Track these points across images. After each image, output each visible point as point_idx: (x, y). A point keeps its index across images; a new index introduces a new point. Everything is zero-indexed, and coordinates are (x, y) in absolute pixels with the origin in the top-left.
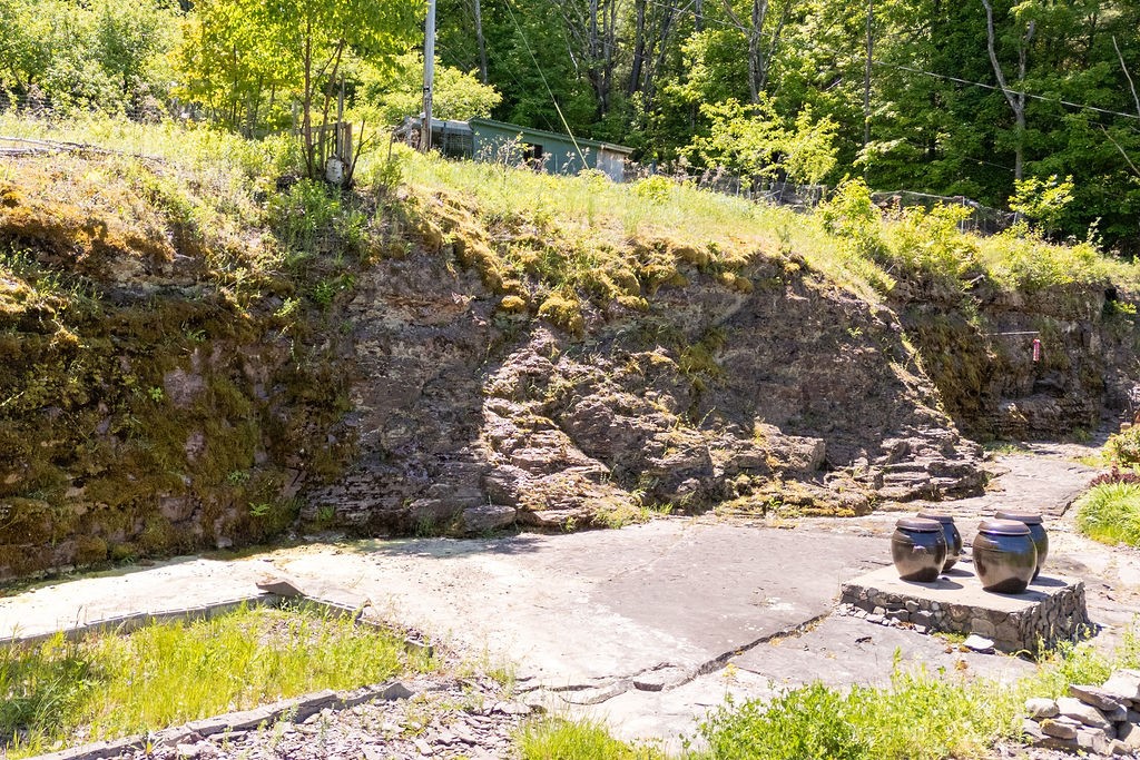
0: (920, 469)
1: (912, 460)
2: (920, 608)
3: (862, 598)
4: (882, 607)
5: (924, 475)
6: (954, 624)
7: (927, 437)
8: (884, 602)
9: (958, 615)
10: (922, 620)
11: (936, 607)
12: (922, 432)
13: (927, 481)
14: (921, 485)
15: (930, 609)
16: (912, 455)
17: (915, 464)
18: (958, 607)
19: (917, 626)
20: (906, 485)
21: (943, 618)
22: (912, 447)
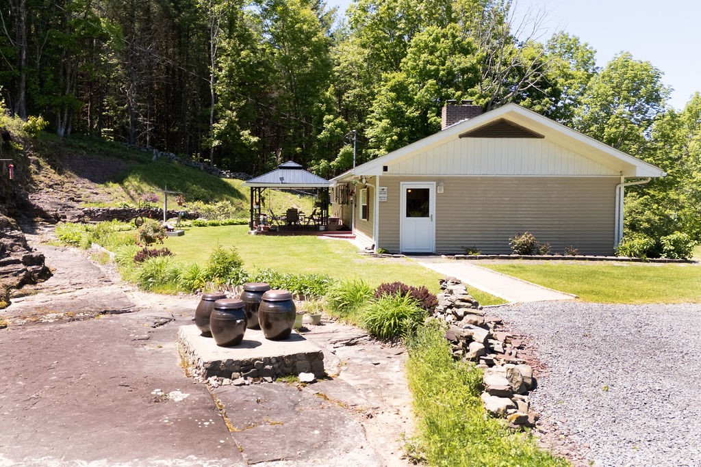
0: (17, 262)
1: (8, 255)
2: (264, 365)
3: (222, 369)
4: (236, 372)
5: (21, 267)
6: (286, 369)
7: (12, 237)
8: (237, 368)
9: (289, 362)
10: (268, 373)
11: (274, 361)
12: (8, 233)
13: (26, 270)
14: (24, 274)
15: (270, 363)
16: (8, 252)
17: (12, 258)
18: (289, 357)
19: (266, 378)
20: (15, 275)
21: (279, 367)
22: (7, 246)
